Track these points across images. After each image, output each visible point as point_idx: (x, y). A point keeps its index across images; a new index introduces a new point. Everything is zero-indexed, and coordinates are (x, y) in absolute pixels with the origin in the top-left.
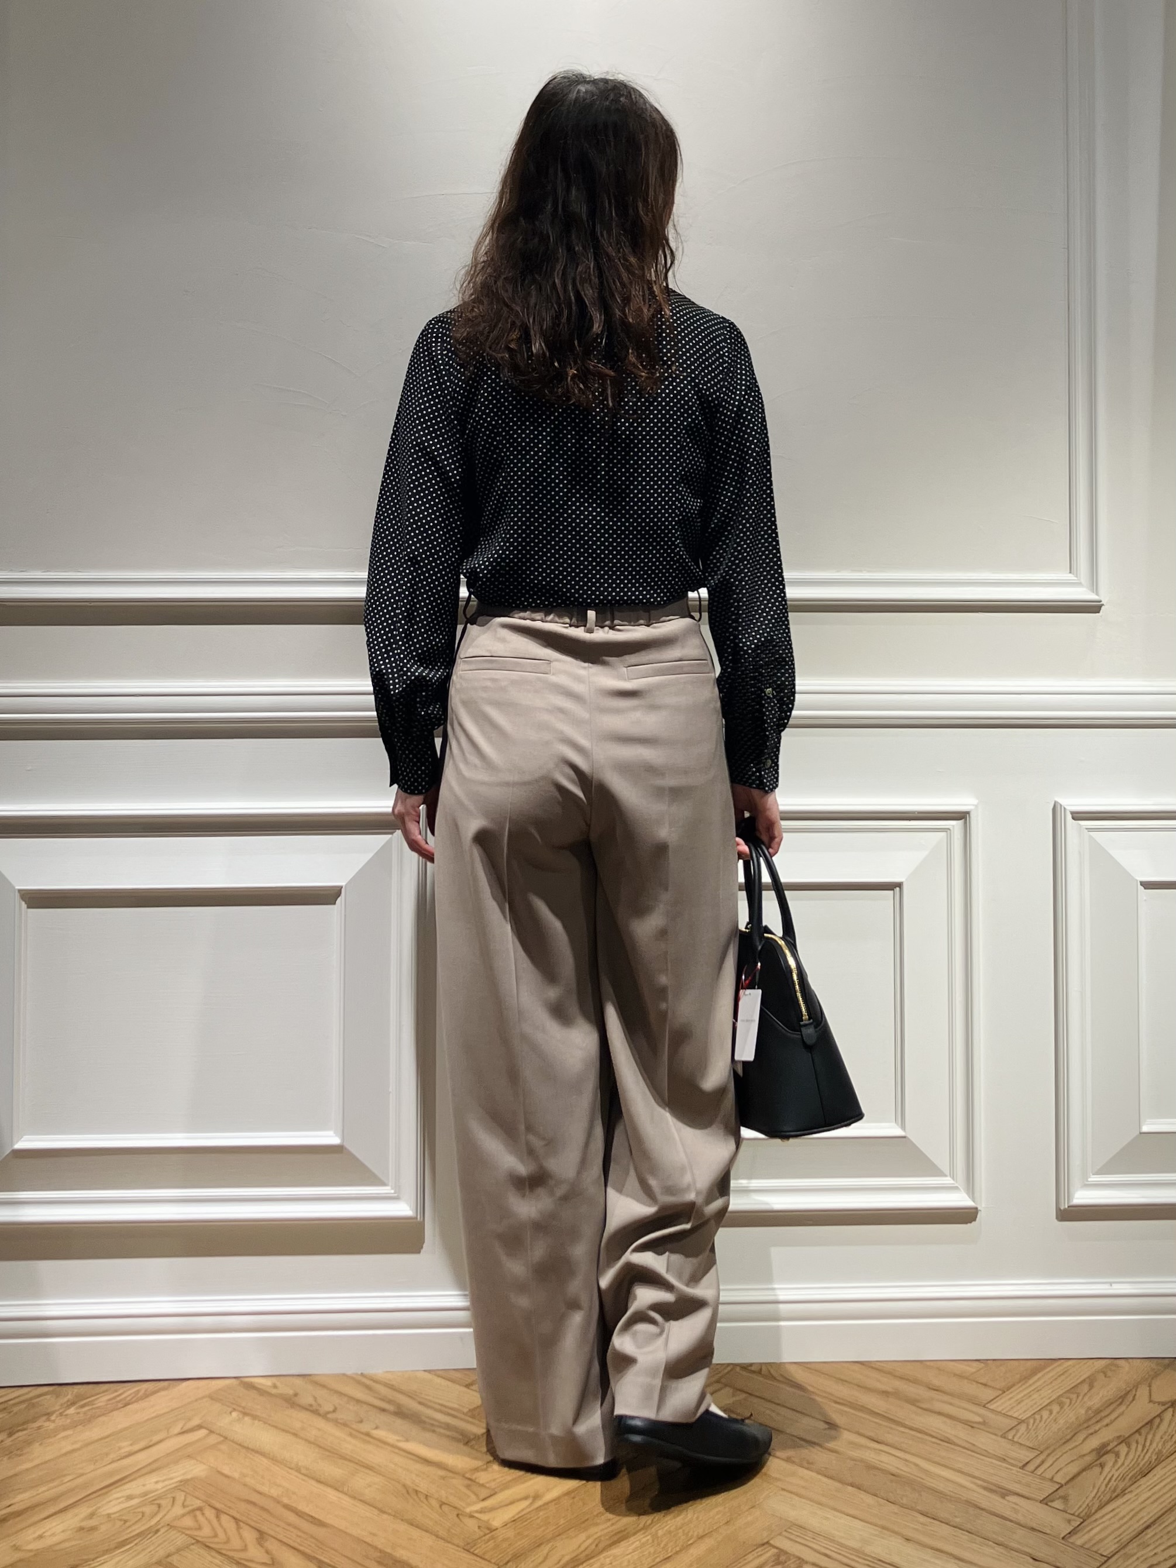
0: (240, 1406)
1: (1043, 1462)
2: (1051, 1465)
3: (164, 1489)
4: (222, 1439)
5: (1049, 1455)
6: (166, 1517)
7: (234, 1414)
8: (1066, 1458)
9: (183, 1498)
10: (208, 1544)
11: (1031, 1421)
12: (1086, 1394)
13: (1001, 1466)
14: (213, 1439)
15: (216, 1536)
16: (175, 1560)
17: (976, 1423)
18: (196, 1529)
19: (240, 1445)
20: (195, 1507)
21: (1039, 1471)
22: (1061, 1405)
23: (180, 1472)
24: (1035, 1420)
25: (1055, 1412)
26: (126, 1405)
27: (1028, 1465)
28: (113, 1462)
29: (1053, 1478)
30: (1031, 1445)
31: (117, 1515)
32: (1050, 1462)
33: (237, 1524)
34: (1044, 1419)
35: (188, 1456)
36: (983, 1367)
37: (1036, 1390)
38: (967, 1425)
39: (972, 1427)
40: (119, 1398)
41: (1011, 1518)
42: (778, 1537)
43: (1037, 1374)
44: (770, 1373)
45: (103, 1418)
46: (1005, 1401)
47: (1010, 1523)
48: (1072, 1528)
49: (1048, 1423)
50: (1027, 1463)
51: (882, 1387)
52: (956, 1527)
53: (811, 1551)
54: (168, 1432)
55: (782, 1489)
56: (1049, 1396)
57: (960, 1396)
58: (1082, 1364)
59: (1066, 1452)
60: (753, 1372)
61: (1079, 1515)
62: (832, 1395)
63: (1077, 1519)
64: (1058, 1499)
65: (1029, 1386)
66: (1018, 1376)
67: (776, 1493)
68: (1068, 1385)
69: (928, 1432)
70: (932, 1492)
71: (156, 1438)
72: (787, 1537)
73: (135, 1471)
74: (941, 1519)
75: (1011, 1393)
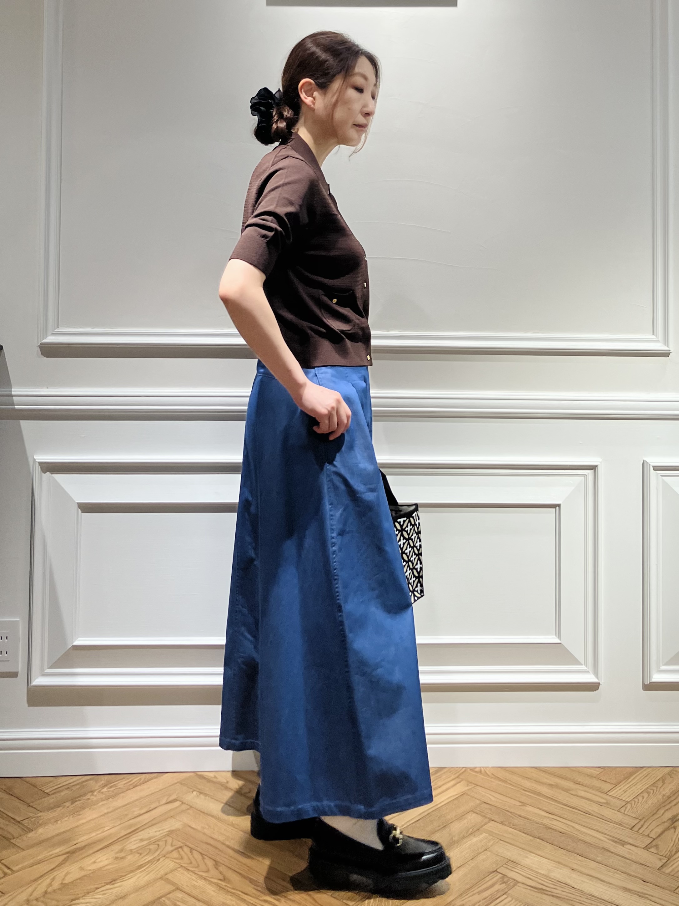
0: (197, 789)
1: (642, 826)
2: (647, 828)
4: (189, 807)
5: (645, 822)
6: (163, 852)
7: (195, 793)
8: (655, 824)
10: (187, 868)
12: (661, 787)
13: (620, 828)
14: (184, 807)
15: (191, 863)
16: (170, 876)
17: (602, 803)
18: (179, 859)
19: (199, 811)
21: (641, 831)
22: (649, 793)
23: (168, 826)
24: (635, 802)
26: (134, 787)
27: (635, 827)
29: (649, 835)
30: (635, 817)
32: (647, 826)
33: (202, 856)
34: (640, 801)
35: (172, 817)
36: (603, 771)
37: (633, 785)
38: (598, 804)
39: (601, 806)
40: (130, 783)
41: (628, 858)
42: (502, 867)
43: (633, 775)
44: (486, 773)
45: (123, 794)
46: (618, 791)
47: (628, 861)
48: (663, 863)
49: (642, 803)
50: (634, 826)
51: (549, 782)
52: (599, 863)
53: (521, 876)
54: (159, 803)
55: (501, 840)
56: (641, 788)
57: (592, 788)
58: (657, 770)
59: (654, 821)
60: (477, 772)
61: (665, 856)
62: (522, 786)
63: (665, 858)
64: (653, 847)
65: (629, 782)
66: (623, 776)
67: (497, 842)
68: (651, 782)
69: (577, 808)
70: (583, 842)
71: (153, 806)
72: (506, 868)
73: (143, 825)
74: (590, 858)
75: (620, 786)
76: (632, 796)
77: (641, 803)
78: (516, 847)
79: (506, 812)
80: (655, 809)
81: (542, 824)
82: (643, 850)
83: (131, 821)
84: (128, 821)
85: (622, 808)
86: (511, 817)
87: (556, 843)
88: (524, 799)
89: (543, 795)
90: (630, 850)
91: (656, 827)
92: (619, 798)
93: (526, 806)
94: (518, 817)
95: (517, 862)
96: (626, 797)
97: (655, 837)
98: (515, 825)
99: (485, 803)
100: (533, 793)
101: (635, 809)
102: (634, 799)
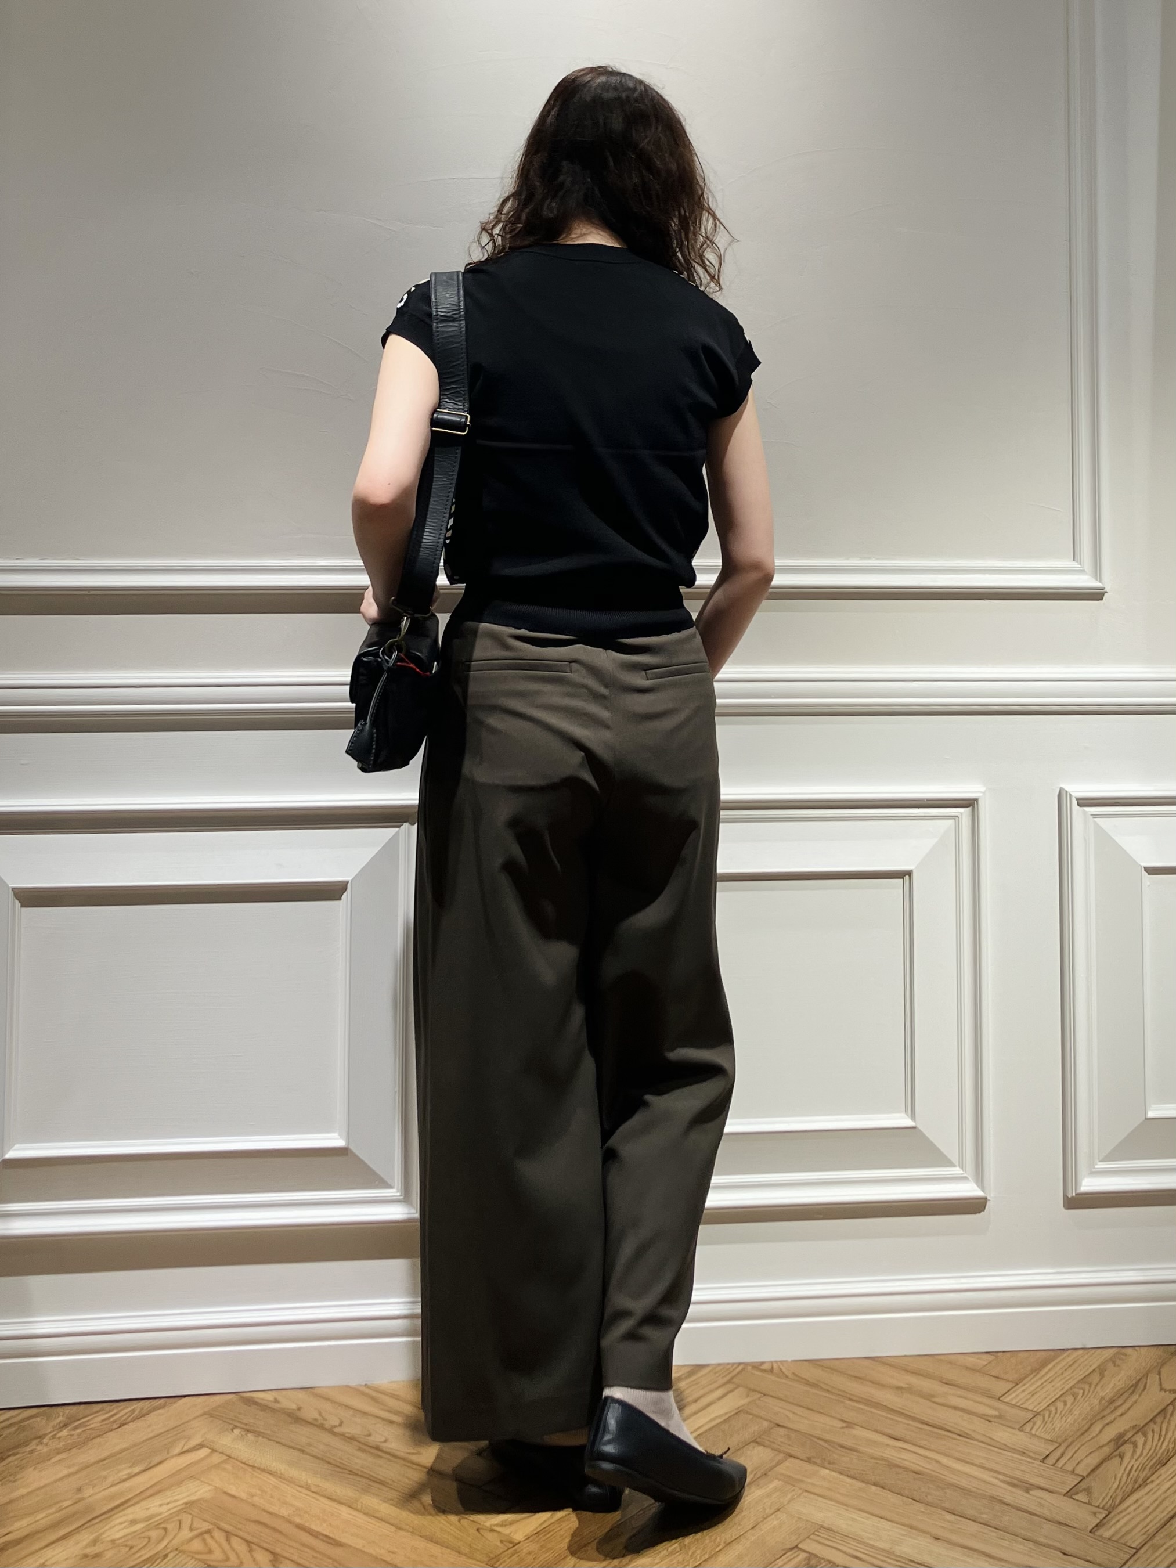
0: (242, 1423)
1: (1062, 1455)
2: (1071, 1458)
3: (169, 1512)
4: (227, 1457)
5: (1069, 1445)
6: (175, 1542)
7: (237, 1431)
8: (1085, 1450)
9: (190, 1521)
11: (1047, 1413)
12: (1098, 1384)
13: (1022, 1460)
14: (216, 1458)
15: (228, 1559)
17: (995, 1417)
18: (206, 1554)
19: (245, 1463)
20: (203, 1529)
21: (1060, 1464)
22: (1075, 1396)
23: (185, 1493)
24: (1050, 1412)
25: (1069, 1404)
26: (122, 1425)
28: (111, 1486)
29: (1074, 1470)
30: (1048, 1437)
31: (123, 1540)
32: (1070, 1455)
33: (249, 1546)
34: (1059, 1411)
35: (191, 1477)
36: (993, 1360)
37: (1050, 1381)
38: (985, 1419)
39: (989, 1421)
40: (112, 1419)
41: (1038, 1513)
42: (807, 1540)
43: (1047, 1365)
44: (783, 1373)
45: (98, 1440)
46: (1019, 1394)
47: (1037, 1518)
48: (1098, 1521)
49: (1063, 1413)
50: (1049, 1455)
51: (895, 1383)
52: (983, 1524)
53: (841, 1554)
54: (168, 1453)
55: (806, 1491)
56: (1062, 1387)
57: (974, 1390)
58: (1091, 1352)
59: (1084, 1444)
60: (765, 1371)
61: (1104, 1506)
62: (847, 1393)
63: (1101, 1510)
64: (1081, 1491)
65: (1041, 1378)
66: (1029, 1368)
67: (800, 1495)
68: (1079, 1375)
69: (946, 1427)
70: (955, 1488)
71: (156, 1460)
72: (814, 1540)
73: (136, 1495)
74: (968, 1517)
75: (1024, 1385)
76: (1045, 1401)
77: (1060, 1414)
78: (833, 1503)
79: (816, 1440)
80: (1087, 1422)
81: (882, 1459)
82: (1062, 1497)
83: (114, 1489)
84: (108, 1488)
85: (1027, 1424)
86: (826, 1448)
87: (907, 1492)
88: (850, 1416)
89: (885, 1406)
90: (1042, 1499)
91: (1086, 1457)
92: (1024, 1406)
93: (854, 1428)
94: (839, 1448)
95: (835, 1529)
96: (1036, 1403)
97: (1085, 1475)
98: (834, 1463)
99: (778, 1425)
100: (866, 1404)
101: (1050, 1425)
102: (1048, 1408)
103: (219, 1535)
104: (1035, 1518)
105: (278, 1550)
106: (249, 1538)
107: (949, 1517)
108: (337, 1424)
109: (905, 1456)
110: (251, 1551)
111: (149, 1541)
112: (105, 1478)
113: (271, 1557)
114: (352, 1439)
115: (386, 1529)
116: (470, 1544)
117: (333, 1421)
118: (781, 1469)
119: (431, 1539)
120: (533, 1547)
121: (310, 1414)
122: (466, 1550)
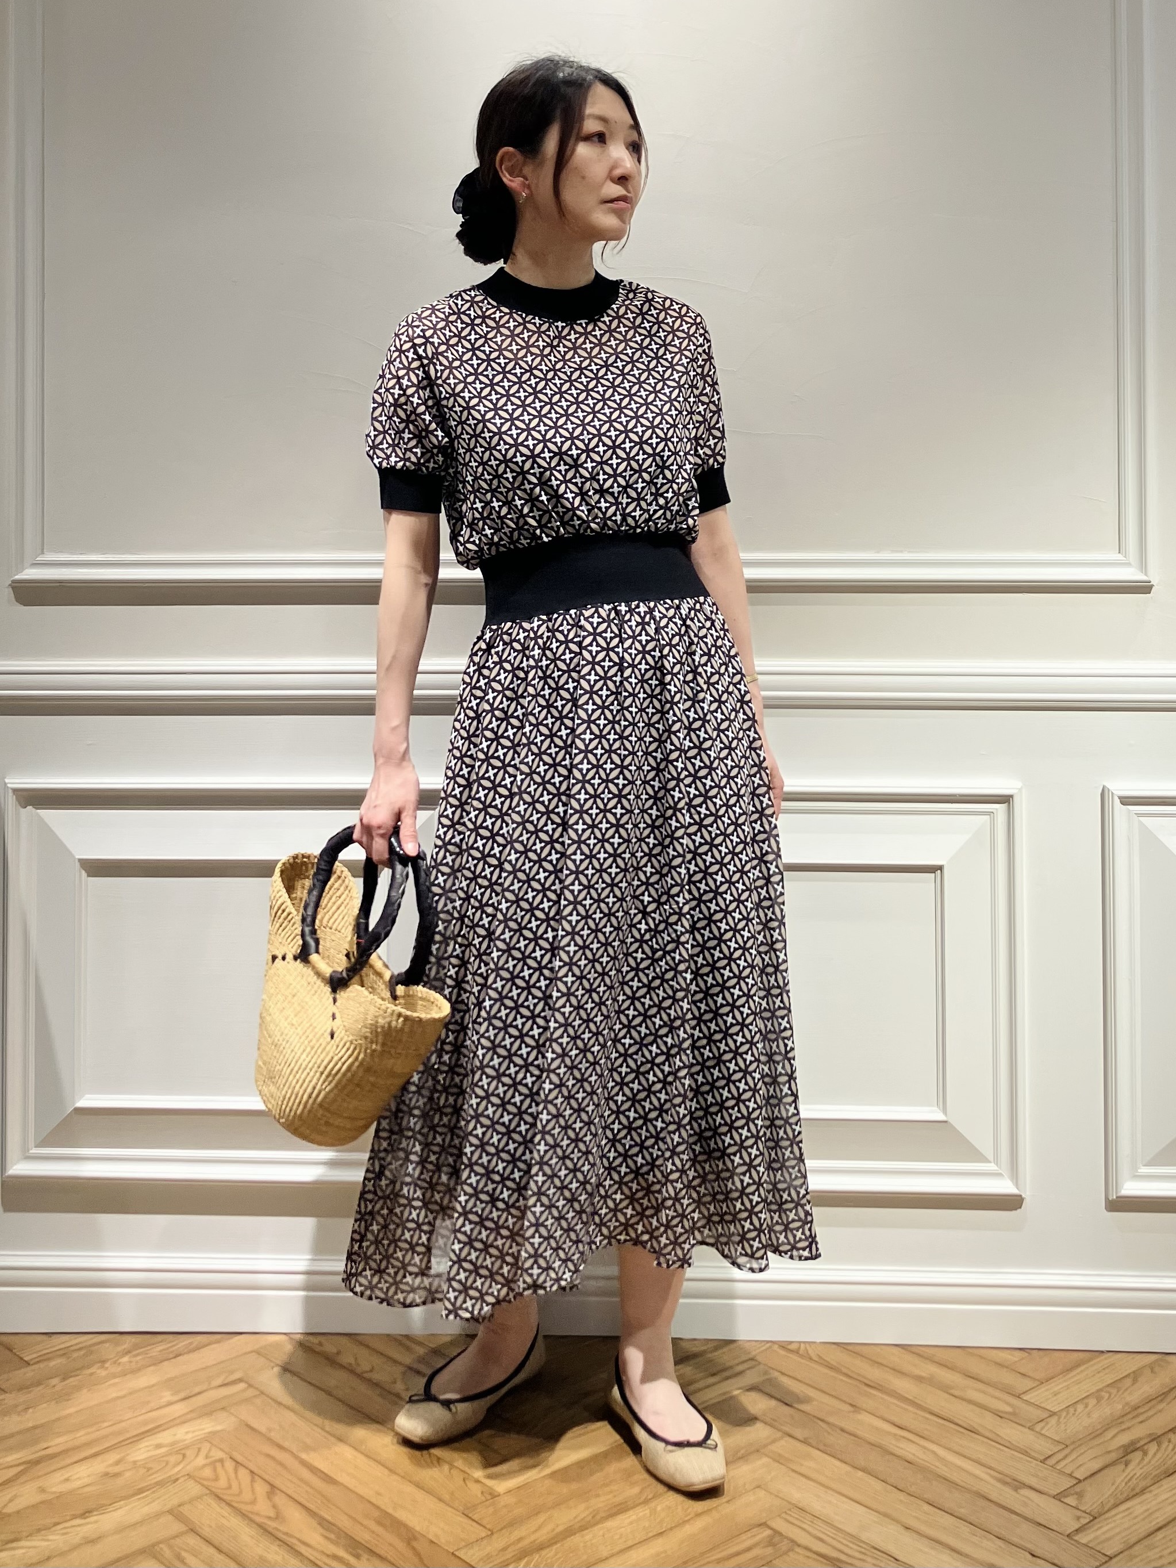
1: (1065, 1457)
2: (1073, 1461)
3: (192, 1440)
5: (1073, 1450)
6: (188, 1467)
8: (1092, 1453)
9: (207, 1449)
10: (220, 1495)
11: (1064, 1414)
12: (1126, 1389)
13: (1020, 1458)
14: (249, 1393)
15: (230, 1487)
16: (185, 1510)
17: (1009, 1413)
18: (213, 1480)
20: (217, 1458)
21: (1059, 1466)
22: (1098, 1399)
23: (210, 1424)
24: (1068, 1413)
25: (1090, 1406)
26: (179, 1355)
27: (1051, 1457)
28: (149, 1411)
29: (1072, 1472)
30: (1057, 1440)
31: (144, 1462)
32: (1074, 1457)
34: (1078, 1413)
35: (222, 1408)
36: (1026, 1357)
37: (1077, 1382)
38: (996, 1415)
39: (1001, 1417)
40: (169, 1350)
41: (1019, 1512)
43: (1079, 1366)
44: (808, 1353)
45: (151, 1368)
46: (1040, 1393)
47: (1017, 1517)
48: (1080, 1526)
51: (919, 1373)
52: (958, 1518)
53: (806, 1535)
54: (208, 1384)
55: (795, 1472)
56: (1089, 1389)
57: (996, 1385)
58: (1129, 1357)
61: (1090, 1512)
62: (864, 1378)
63: (1087, 1516)
64: (1072, 1495)
65: (1069, 1379)
66: (1060, 1367)
67: (785, 1474)
68: (1110, 1379)
69: (954, 1419)
70: (943, 1480)
71: (199, 1389)
72: (784, 1519)
73: (169, 1422)
74: (944, 1509)
75: (1049, 1384)
76: (1065, 1402)
77: (1077, 1416)
78: (814, 1484)
79: (819, 1422)
80: (1101, 1427)
81: (879, 1446)
82: (1051, 1499)
83: (151, 1414)
84: (146, 1413)
85: (1039, 1423)
86: (826, 1430)
87: (891, 1480)
88: (860, 1401)
89: (900, 1394)
90: (1027, 1498)
91: (1089, 1461)
92: (1041, 1405)
95: (807, 1509)
96: (1054, 1404)
97: (1081, 1478)
98: (829, 1446)
100: (882, 1392)
101: (1064, 1425)
102: (1066, 1409)
103: (229, 1465)
104: (1014, 1516)
105: (277, 1483)
106: (255, 1470)
107: (926, 1507)
108: (368, 1369)
109: (903, 1444)
110: (253, 1481)
111: (167, 1463)
112: (148, 1402)
113: (267, 1488)
114: (376, 1385)
115: (379, 1472)
116: (452, 1494)
117: (365, 1366)
118: (773, 1447)
119: (418, 1486)
120: (511, 1500)
121: (347, 1359)
122: (447, 1497)
